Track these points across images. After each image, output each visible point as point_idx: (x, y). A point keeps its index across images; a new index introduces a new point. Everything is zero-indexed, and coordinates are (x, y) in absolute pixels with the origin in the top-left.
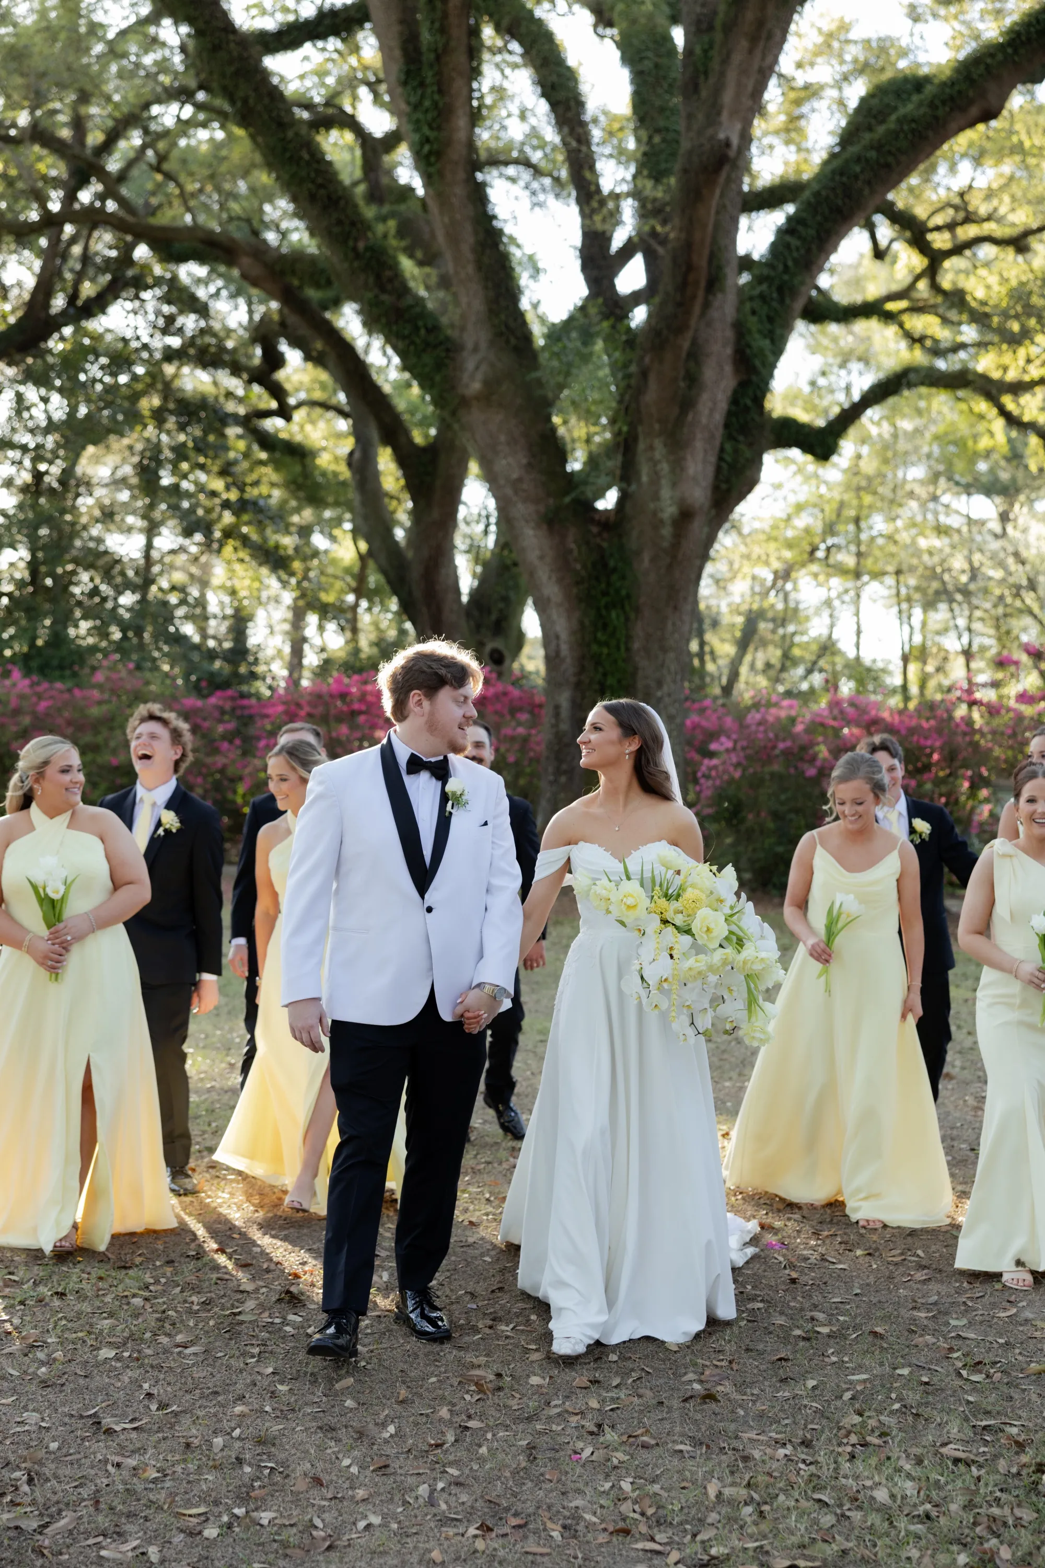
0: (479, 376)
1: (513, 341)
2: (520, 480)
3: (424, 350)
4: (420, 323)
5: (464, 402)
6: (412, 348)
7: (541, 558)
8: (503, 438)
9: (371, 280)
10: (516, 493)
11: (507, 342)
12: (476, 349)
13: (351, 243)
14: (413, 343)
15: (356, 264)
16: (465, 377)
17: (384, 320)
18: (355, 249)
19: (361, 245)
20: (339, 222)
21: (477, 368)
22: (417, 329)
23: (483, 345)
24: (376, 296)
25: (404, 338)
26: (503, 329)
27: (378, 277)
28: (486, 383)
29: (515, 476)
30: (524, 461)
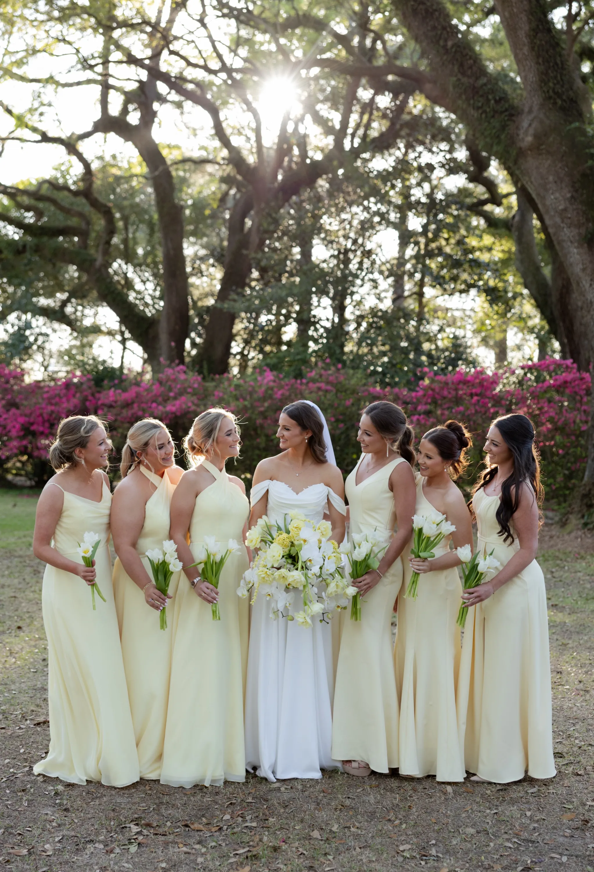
0: (531, 131)
1: (559, 102)
2: (565, 210)
3: (493, 117)
4: (490, 97)
5: (521, 153)
6: (484, 116)
7: (584, 270)
8: (551, 178)
9: (456, 68)
10: (563, 222)
11: (555, 103)
12: (530, 111)
13: (442, 43)
14: (485, 112)
15: (445, 57)
16: (521, 132)
17: (464, 97)
18: (445, 47)
19: (450, 43)
20: (434, 28)
21: (530, 125)
22: (488, 100)
23: (536, 108)
24: (459, 80)
25: (478, 108)
26: (551, 93)
27: (461, 65)
28: (536, 136)
29: (561, 207)
30: (569, 195)
